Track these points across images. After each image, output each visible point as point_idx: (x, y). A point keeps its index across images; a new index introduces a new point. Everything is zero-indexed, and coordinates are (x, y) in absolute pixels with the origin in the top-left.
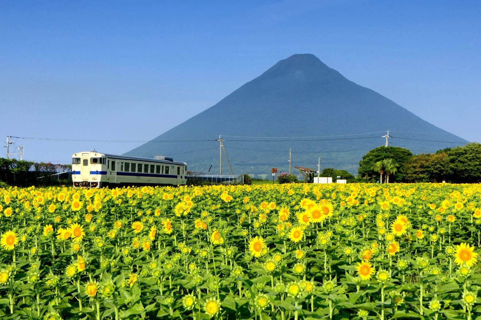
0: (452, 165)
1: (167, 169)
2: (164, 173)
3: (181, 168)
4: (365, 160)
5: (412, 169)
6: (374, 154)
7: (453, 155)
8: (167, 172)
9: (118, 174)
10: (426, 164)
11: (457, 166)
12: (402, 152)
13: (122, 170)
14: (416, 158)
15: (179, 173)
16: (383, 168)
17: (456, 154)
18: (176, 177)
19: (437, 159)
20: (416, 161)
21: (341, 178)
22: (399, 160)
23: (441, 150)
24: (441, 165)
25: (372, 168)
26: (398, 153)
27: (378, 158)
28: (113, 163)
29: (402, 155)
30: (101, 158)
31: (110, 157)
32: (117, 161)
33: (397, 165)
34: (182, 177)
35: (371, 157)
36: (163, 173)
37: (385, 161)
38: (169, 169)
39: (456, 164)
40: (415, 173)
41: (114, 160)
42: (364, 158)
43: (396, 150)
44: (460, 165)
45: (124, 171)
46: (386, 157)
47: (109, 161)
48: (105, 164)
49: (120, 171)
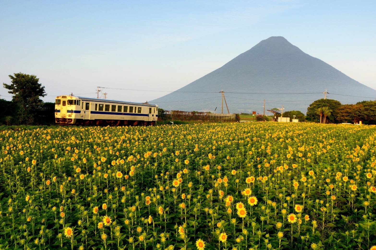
0: (366, 112)
1: (140, 109)
2: (137, 113)
3: (153, 109)
4: (311, 107)
5: (340, 114)
6: (317, 103)
7: (366, 106)
8: (140, 111)
9: (92, 112)
10: (349, 111)
11: (369, 113)
12: (335, 102)
13: (96, 109)
14: (343, 107)
15: (150, 112)
16: (323, 112)
17: (369, 106)
18: (147, 115)
19: (357, 108)
20: (343, 109)
21: (295, 118)
22: (332, 107)
23: (359, 102)
24: (359, 112)
25: (315, 112)
26: (332, 103)
27: (319, 106)
28: (87, 104)
29: (334, 105)
30: (75, 101)
31: (84, 99)
32: (90, 103)
33: (331, 111)
34: (153, 115)
35: (315, 105)
36: (135, 112)
37: (324, 108)
38: (141, 109)
39: (369, 111)
40: (343, 116)
41: (88, 102)
42: (311, 106)
43: (331, 101)
44: (372, 112)
45: (98, 110)
46: (324, 106)
47: (83, 103)
48: (80, 105)
49: (94, 110)
